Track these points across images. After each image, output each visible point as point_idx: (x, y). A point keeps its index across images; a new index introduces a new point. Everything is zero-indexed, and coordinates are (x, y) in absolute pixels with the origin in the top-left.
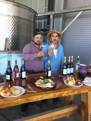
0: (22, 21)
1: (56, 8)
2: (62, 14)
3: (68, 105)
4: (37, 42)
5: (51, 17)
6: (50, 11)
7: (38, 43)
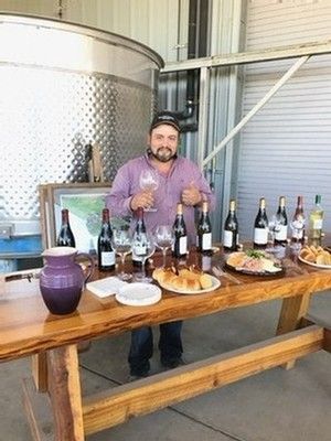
0: (120, 88)
1: (214, 47)
2: (236, 67)
3: (291, 331)
4: (159, 149)
5: (204, 75)
6: (194, 57)
7: (161, 153)
